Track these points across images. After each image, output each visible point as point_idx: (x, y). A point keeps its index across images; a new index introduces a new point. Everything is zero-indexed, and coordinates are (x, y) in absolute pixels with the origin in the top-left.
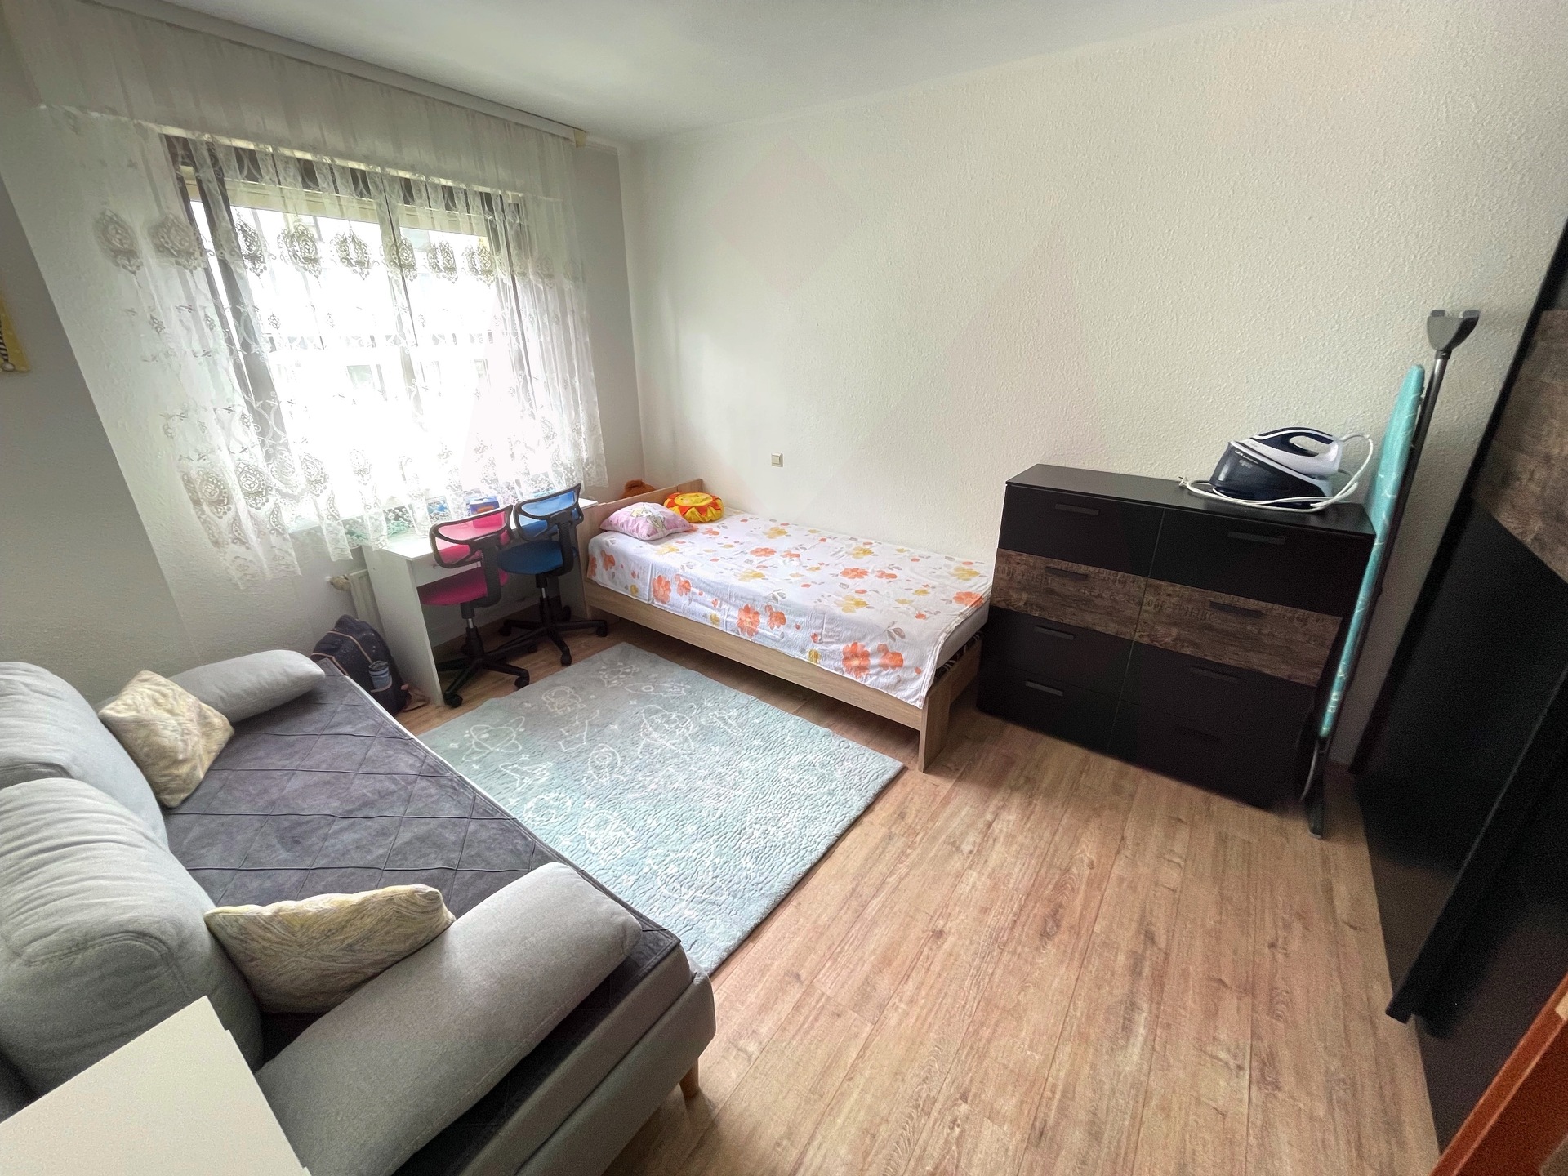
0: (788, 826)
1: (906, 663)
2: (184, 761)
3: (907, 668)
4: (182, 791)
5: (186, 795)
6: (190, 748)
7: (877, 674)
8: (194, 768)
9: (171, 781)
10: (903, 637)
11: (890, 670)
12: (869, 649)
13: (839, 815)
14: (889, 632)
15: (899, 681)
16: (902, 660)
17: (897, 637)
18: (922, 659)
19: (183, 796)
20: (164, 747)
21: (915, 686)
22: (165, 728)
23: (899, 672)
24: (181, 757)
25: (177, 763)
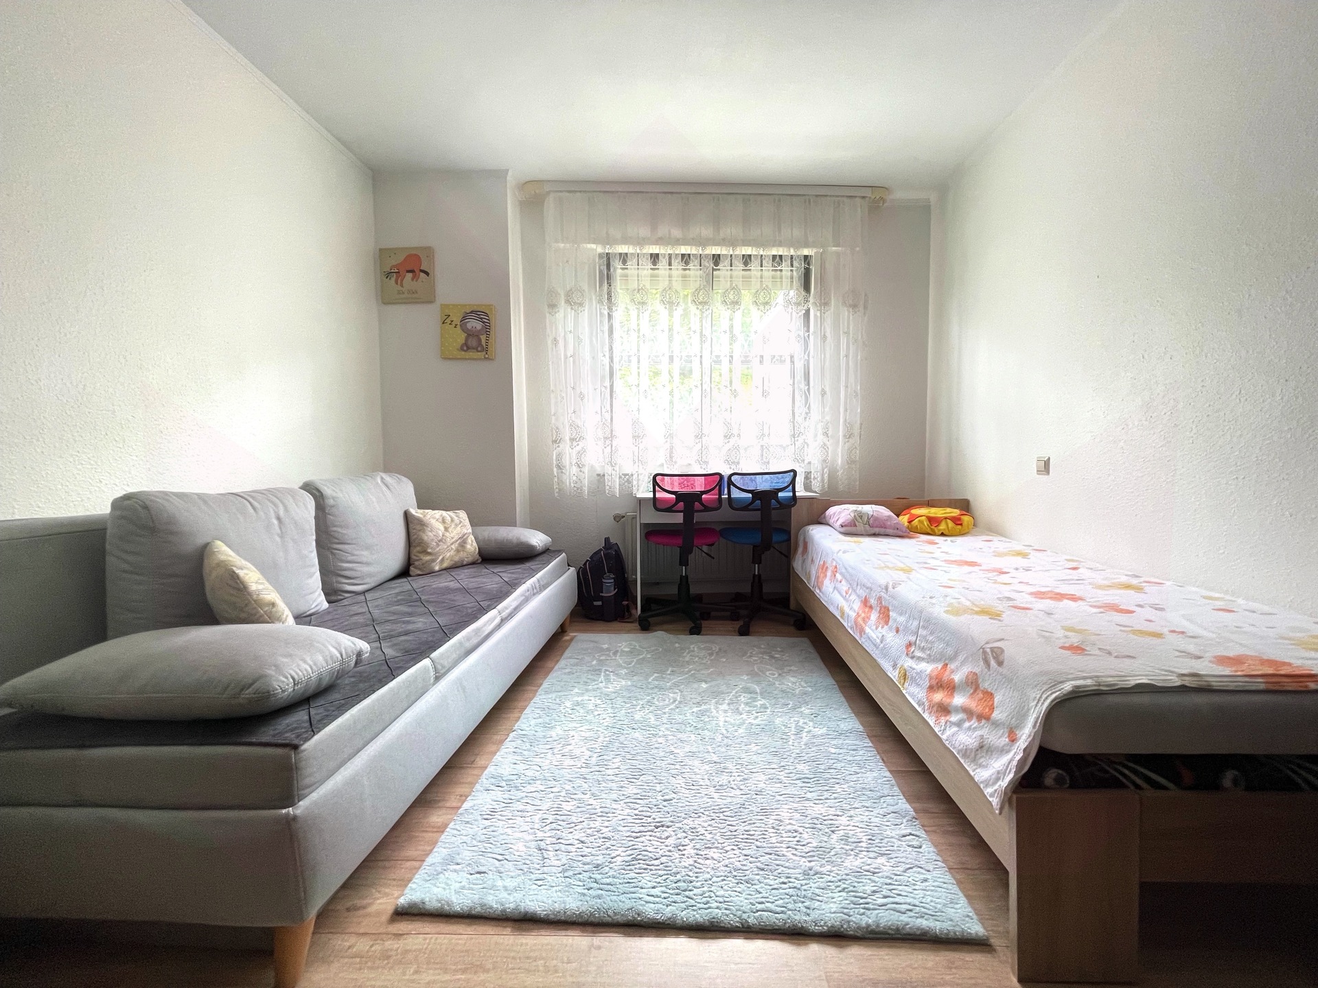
0: (708, 862)
1: (996, 715)
2: (430, 554)
3: (996, 724)
4: (420, 569)
5: (421, 573)
6: (438, 549)
7: (959, 724)
8: (433, 561)
9: (417, 560)
10: (1000, 664)
11: (974, 723)
12: (957, 678)
13: (781, 902)
14: (984, 652)
15: (981, 747)
16: (992, 709)
17: (993, 663)
18: (1022, 716)
19: (419, 572)
20: (423, 540)
21: (999, 763)
22: (431, 531)
23: (984, 731)
24: (429, 550)
25: (425, 552)
